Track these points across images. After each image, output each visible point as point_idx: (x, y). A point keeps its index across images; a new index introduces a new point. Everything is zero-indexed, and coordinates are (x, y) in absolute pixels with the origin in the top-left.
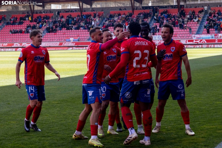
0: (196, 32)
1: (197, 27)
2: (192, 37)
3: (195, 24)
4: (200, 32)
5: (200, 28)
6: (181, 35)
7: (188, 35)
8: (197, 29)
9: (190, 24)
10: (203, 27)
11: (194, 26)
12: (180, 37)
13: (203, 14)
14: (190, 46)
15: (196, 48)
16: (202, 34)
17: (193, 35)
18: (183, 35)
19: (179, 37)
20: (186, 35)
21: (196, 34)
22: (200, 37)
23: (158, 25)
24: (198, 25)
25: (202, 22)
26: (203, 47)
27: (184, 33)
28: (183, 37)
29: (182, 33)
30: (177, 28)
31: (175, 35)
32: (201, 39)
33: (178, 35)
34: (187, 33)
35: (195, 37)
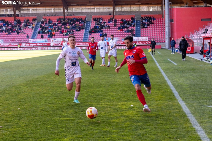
0: (31, 37)
1: (32, 33)
2: (29, 41)
3: (30, 30)
4: (35, 37)
5: (34, 34)
6: (18, 39)
7: (25, 39)
8: (32, 35)
10: (37, 33)
11: (29, 32)
12: (17, 41)
13: (36, 22)
14: (27, 49)
15: (33, 50)
16: (36, 39)
17: (29, 40)
18: (20, 39)
20: (23, 40)
21: (31, 39)
22: (35, 41)
24: (33, 31)
25: (35, 29)
26: (39, 49)
27: (21, 37)
28: (20, 41)
29: (19, 37)
30: (14, 33)
31: (13, 39)
32: (37, 43)
33: (15, 39)
34: (24, 37)
35: (31, 40)
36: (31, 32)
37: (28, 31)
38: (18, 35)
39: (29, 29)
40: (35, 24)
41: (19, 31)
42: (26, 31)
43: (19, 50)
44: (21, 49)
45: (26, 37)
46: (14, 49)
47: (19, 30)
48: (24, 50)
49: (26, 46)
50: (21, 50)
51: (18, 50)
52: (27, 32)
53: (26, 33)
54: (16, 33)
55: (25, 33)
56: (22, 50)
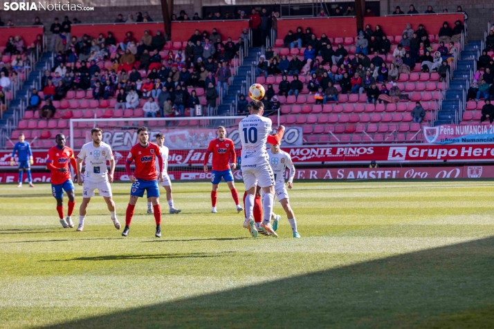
0: (436, 113)
1: (440, 95)
2: (423, 137)
3: (430, 79)
4: (452, 113)
5: (450, 99)
6: (372, 127)
7: (405, 126)
8: (440, 103)
9: (409, 80)
11: (426, 90)
12: (368, 133)
13: (462, 39)
14: (413, 172)
15: (440, 179)
16: (459, 123)
17: (425, 128)
18: (383, 127)
19: (367, 135)
20: (394, 128)
21: (436, 124)
22: (455, 135)
23: (276, 83)
24: (444, 85)
25: (458, 72)
26: (470, 175)
29: (375, 117)
30: (353, 97)
31: (348, 127)
32: (461, 143)
33: (360, 127)
34: (397, 116)
35: (436, 134)
36: (436, 89)
37: (420, 85)
38: (370, 107)
39: (425, 76)
40: (456, 48)
41: (380, 86)
42: (410, 86)
43: (377, 180)
44: (386, 176)
45: (408, 116)
46: (351, 174)
47: (378, 80)
48: (400, 179)
49: (408, 157)
50: (383, 180)
51: (369, 180)
52: (415, 90)
53: (411, 94)
54: (364, 96)
55: (407, 98)
56: (390, 180)
